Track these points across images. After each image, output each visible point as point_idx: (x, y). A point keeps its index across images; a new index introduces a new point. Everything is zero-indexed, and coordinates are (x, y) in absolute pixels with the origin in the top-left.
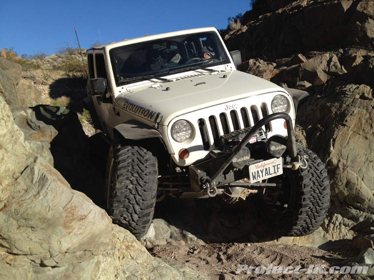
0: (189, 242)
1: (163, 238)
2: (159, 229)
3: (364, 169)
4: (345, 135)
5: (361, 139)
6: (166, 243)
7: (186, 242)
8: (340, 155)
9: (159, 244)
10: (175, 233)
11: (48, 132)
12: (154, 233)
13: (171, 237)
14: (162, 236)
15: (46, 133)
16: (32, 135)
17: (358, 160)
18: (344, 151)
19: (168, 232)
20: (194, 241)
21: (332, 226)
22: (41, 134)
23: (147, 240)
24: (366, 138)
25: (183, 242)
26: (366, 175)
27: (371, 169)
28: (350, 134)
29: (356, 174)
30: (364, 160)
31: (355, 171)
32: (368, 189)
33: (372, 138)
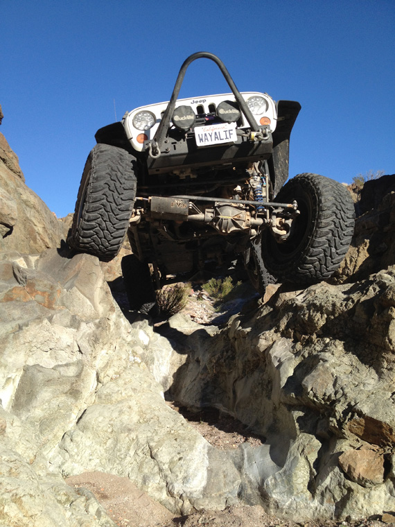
0: (272, 511)
1: (220, 495)
2: (217, 475)
6: (224, 508)
7: (266, 511)
9: (207, 508)
10: (248, 485)
11: (39, 285)
12: (204, 483)
13: (240, 495)
14: (219, 490)
15: (37, 288)
16: (13, 291)
19: (233, 482)
20: (282, 509)
22: (28, 289)
23: (184, 495)
25: (259, 510)
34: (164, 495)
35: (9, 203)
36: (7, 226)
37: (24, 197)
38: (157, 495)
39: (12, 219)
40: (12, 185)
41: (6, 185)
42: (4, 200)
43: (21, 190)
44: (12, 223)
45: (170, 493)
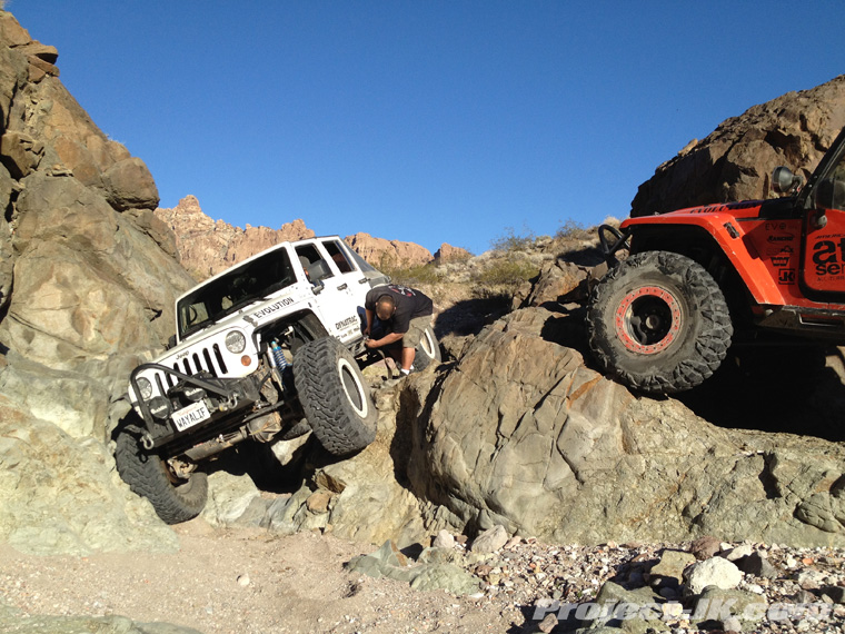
2: (250, 512)
3: (469, 437)
4: (456, 383)
5: (476, 392)
8: (446, 414)
17: (464, 422)
18: (451, 407)
21: (435, 523)
24: (485, 390)
26: (469, 446)
27: (478, 436)
28: (463, 382)
29: (455, 443)
30: (471, 422)
31: (457, 439)
32: (464, 466)
33: (492, 389)
34: (214, 522)
35: (157, 290)
36: (154, 310)
37: (174, 281)
38: (210, 521)
39: (159, 305)
40: (162, 270)
41: (157, 270)
42: (152, 288)
43: (170, 275)
44: (159, 308)
45: (217, 520)
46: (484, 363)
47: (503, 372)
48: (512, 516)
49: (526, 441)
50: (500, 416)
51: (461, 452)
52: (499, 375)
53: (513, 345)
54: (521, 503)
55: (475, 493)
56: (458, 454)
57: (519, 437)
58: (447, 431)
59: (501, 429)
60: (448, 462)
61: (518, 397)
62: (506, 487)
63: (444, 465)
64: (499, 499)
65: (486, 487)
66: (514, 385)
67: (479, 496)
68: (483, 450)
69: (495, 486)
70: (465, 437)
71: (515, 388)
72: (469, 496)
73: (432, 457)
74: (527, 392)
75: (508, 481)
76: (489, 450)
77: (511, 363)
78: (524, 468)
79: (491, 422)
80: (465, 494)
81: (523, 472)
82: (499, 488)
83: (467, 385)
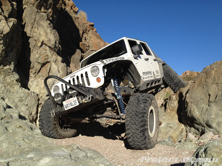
17: (197, 99)
24: (204, 88)
26: (199, 106)
27: (202, 103)
28: (196, 86)
29: (194, 106)
30: (199, 99)
31: (194, 105)
32: (197, 113)
33: (206, 87)
46: (203, 79)
47: (210, 81)
48: (216, 129)
49: (219, 102)
50: (209, 95)
51: (196, 109)
52: (209, 82)
53: (213, 72)
54: (218, 124)
55: (202, 122)
56: (195, 109)
57: (216, 102)
58: (191, 102)
59: (210, 100)
60: (192, 112)
61: (215, 88)
62: (212, 118)
63: (191, 113)
64: (210, 123)
65: (205, 120)
66: (214, 85)
67: (203, 123)
68: (204, 107)
69: (209, 119)
70: (198, 103)
71: (214, 86)
72: (200, 123)
73: (187, 111)
74: (219, 86)
75: (213, 116)
76: (206, 107)
77: (212, 78)
78: (219, 112)
79: (206, 98)
80: (199, 122)
81: (219, 113)
82: (210, 119)
83: (198, 87)
